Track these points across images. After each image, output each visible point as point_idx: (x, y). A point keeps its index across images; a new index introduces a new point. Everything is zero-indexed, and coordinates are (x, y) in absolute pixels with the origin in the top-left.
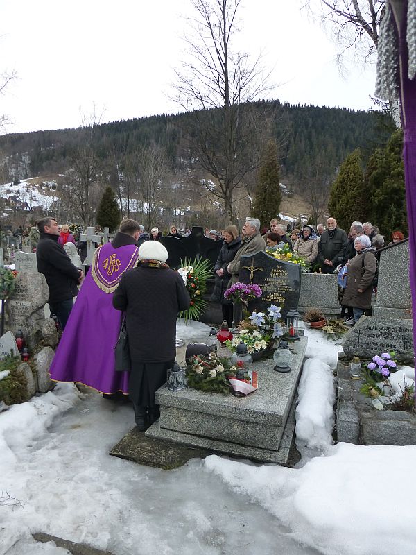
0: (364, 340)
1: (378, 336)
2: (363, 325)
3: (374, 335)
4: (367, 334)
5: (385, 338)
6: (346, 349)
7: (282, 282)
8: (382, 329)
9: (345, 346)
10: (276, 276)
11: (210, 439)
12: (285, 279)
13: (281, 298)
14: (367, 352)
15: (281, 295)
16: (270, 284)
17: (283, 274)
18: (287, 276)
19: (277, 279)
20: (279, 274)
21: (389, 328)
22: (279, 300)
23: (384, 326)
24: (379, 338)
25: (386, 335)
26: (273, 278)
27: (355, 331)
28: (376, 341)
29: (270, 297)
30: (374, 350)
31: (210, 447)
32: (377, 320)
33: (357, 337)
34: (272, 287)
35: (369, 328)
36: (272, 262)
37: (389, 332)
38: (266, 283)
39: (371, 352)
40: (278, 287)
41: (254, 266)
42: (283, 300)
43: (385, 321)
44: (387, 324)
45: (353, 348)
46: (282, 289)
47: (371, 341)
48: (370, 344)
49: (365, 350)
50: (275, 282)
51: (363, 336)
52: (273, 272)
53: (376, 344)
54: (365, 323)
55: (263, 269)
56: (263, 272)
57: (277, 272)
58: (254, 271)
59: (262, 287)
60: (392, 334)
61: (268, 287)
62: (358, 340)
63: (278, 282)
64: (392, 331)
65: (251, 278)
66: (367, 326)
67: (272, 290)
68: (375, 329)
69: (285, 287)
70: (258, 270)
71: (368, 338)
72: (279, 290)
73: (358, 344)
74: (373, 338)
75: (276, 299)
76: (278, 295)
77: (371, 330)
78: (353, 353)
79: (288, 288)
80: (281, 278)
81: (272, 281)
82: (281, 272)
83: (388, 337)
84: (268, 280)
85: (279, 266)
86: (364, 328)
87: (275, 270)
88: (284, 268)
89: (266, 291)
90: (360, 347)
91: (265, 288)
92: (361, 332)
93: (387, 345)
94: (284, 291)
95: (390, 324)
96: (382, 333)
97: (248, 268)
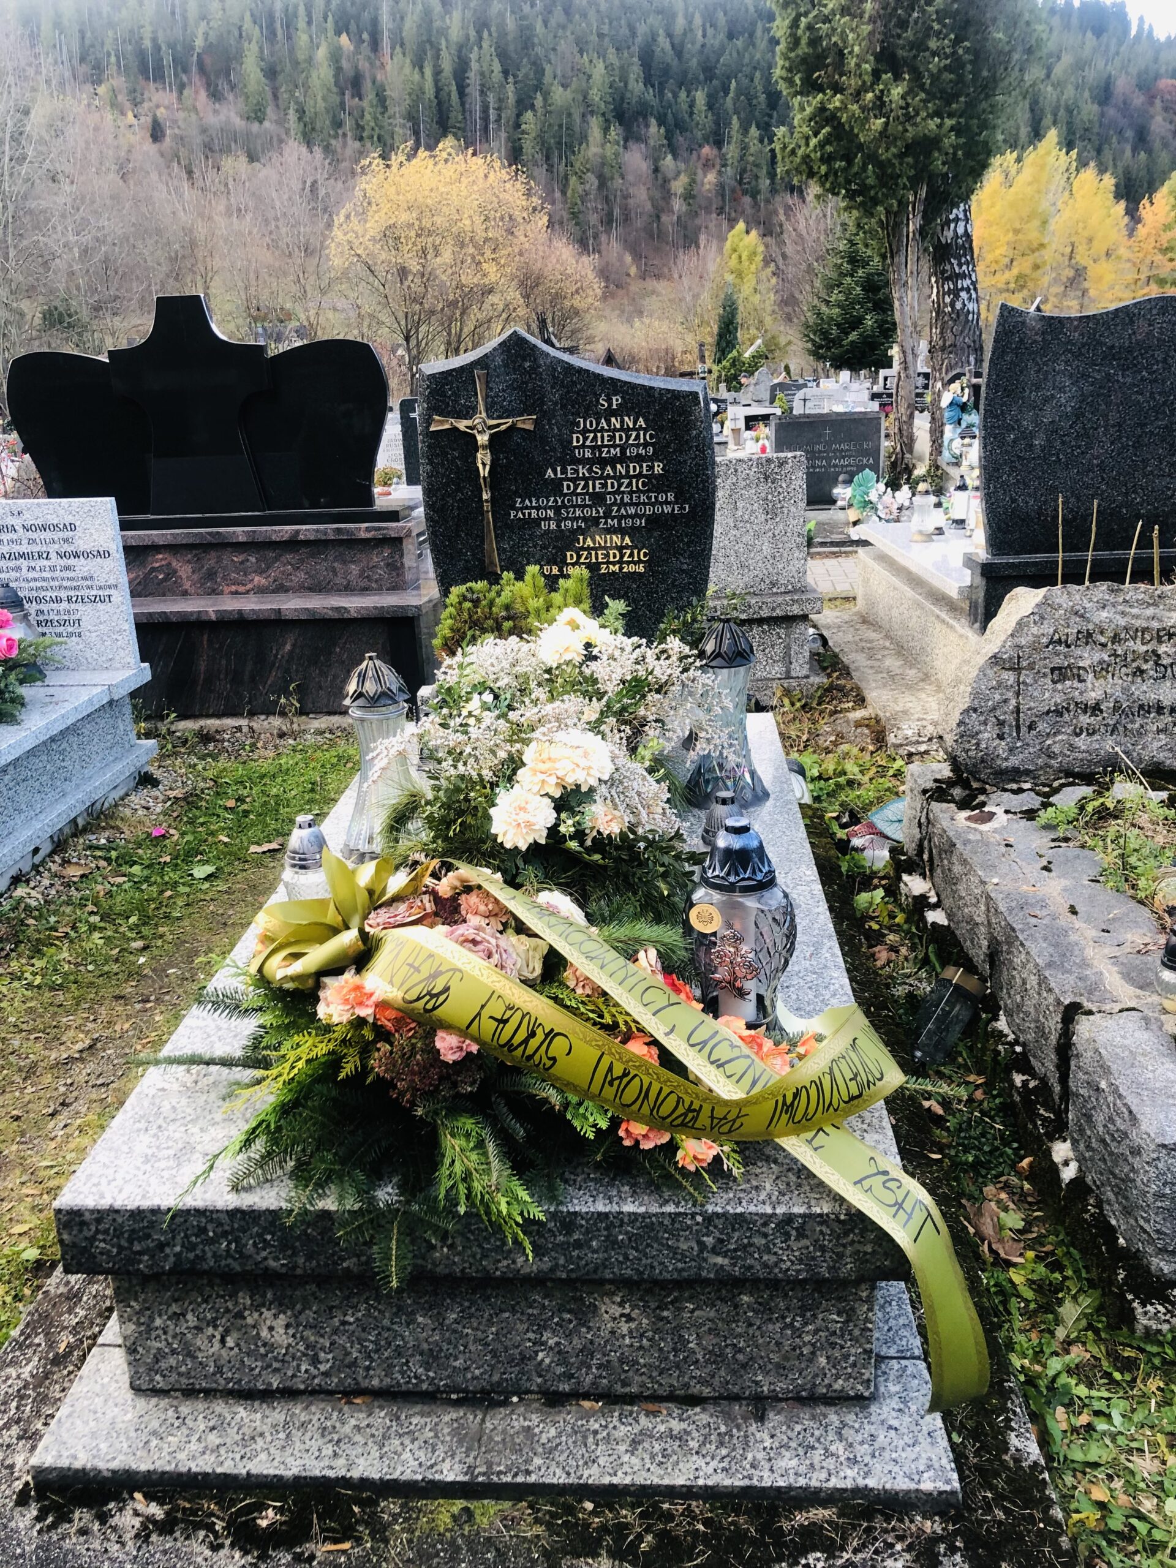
0: (1046, 694)
1: (1102, 670)
2: (1035, 630)
3: (1084, 669)
4: (1053, 670)
5: (1130, 678)
6: (967, 746)
7: (628, 476)
8: (1116, 639)
9: (962, 736)
10: (599, 448)
11: (458, 1403)
12: (639, 459)
13: (632, 555)
14: (1056, 749)
15: (627, 540)
16: (574, 493)
17: (628, 437)
18: (652, 445)
19: (603, 463)
20: (613, 438)
21: (1145, 630)
22: (620, 562)
23: (1122, 622)
24: (1105, 678)
25: (1134, 665)
26: (583, 461)
27: (996, 663)
28: (1093, 694)
29: (579, 557)
30: (1089, 734)
31: (470, 1469)
32: (1090, 600)
33: (1007, 688)
34: (585, 506)
35: (1059, 642)
36: (574, 383)
37: (1144, 648)
38: (556, 487)
39: (1072, 748)
40: (615, 504)
41: (487, 411)
42: (640, 561)
43: (1125, 601)
44: (1134, 611)
45: (997, 741)
46: (632, 510)
47: (1073, 698)
48: (1068, 710)
49: (1048, 742)
50: (594, 479)
51: (1036, 682)
52: (585, 432)
53: (1096, 709)
54: (1042, 618)
55: (536, 422)
56: (536, 436)
57: (602, 430)
58: (492, 436)
59: (538, 508)
60: (1159, 656)
61: (564, 506)
62: (1013, 702)
63: (609, 477)
64: (1160, 642)
65: (484, 472)
66: (1051, 630)
67: (584, 519)
68: (1087, 643)
69: (643, 498)
70: (513, 428)
71: (1059, 686)
72: (620, 518)
73: (1017, 720)
74: (1081, 681)
75: (608, 563)
76: (616, 539)
77: (1068, 646)
78: (999, 762)
79: (661, 504)
80: (623, 459)
81: (584, 478)
82: (622, 429)
83: (1142, 672)
84: (564, 472)
85: (609, 401)
86: (1035, 646)
87: (590, 423)
88: (632, 409)
89: (559, 526)
90: (1024, 729)
91: (551, 513)
92: (1024, 664)
93: (1141, 707)
94: (640, 517)
95: (1150, 611)
96: (1116, 655)
97: (462, 425)
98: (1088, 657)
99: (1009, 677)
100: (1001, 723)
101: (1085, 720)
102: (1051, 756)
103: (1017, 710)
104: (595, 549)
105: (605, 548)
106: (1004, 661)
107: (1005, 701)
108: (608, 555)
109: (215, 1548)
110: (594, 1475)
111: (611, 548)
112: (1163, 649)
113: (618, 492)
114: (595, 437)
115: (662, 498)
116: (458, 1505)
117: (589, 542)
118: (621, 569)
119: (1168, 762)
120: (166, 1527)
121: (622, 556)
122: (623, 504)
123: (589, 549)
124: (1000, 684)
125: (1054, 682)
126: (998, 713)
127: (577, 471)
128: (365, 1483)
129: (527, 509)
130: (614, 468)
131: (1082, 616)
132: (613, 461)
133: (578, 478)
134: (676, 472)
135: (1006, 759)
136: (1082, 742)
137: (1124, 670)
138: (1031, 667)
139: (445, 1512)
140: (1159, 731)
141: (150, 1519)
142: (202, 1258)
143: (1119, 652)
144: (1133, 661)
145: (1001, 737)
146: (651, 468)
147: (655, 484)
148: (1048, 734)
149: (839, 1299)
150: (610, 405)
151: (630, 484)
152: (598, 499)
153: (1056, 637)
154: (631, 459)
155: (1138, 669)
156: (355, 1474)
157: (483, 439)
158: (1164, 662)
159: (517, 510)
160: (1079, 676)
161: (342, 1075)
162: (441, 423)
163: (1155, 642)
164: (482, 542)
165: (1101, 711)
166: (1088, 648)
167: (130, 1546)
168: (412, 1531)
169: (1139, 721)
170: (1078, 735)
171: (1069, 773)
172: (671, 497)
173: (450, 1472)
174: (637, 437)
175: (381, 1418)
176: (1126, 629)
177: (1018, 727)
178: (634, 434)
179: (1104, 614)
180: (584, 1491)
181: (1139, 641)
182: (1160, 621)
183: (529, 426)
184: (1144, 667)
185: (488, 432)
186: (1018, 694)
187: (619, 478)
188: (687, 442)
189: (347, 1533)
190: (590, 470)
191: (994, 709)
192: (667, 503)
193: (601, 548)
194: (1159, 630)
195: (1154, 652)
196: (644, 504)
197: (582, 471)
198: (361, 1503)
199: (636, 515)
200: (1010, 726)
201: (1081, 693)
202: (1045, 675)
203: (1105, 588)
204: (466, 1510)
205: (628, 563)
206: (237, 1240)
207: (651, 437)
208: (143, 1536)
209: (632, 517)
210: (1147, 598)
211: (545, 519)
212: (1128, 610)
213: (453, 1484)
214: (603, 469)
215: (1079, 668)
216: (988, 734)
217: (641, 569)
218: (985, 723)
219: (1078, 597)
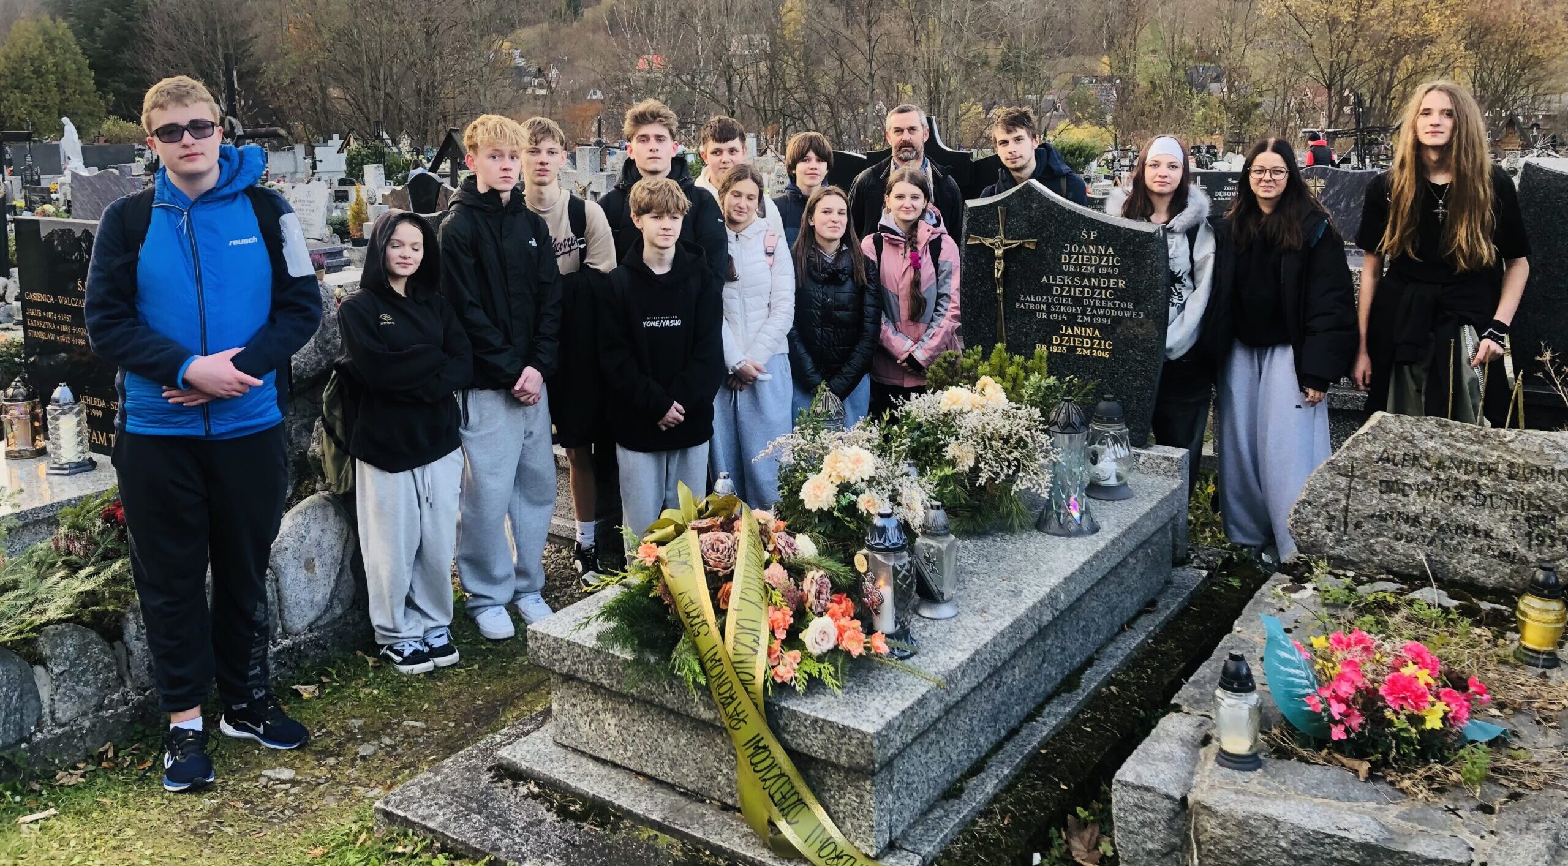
0: (1373, 501)
1: (1425, 489)
2: (1368, 447)
3: (1409, 486)
4: (1382, 482)
5: (1450, 501)
6: (1301, 531)
7: (1099, 287)
8: (1440, 465)
9: (1296, 522)
10: (1080, 266)
11: (682, 794)
12: (1108, 276)
13: (1100, 344)
14: (1378, 548)
15: (1097, 333)
16: (1061, 295)
17: (1101, 260)
18: (1118, 267)
19: (1083, 276)
20: (1090, 259)
21: (1468, 462)
22: (1091, 348)
23: (1447, 452)
24: (1427, 497)
25: (1456, 490)
26: (1068, 274)
27: (1333, 469)
28: (1413, 508)
29: (1062, 341)
30: (1407, 541)
31: (664, 819)
32: (1420, 430)
33: (1341, 490)
34: (1068, 305)
35: (1388, 460)
36: (1065, 220)
37: (1466, 477)
38: (1047, 289)
39: (1392, 550)
40: (1089, 306)
41: (1005, 234)
42: (1105, 350)
43: (1451, 435)
44: (1459, 445)
45: (1325, 532)
46: (1101, 312)
47: (1395, 508)
48: (1392, 517)
49: (1372, 541)
50: (1075, 287)
51: (1366, 489)
52: (1070, 253)
53: (1415, 521)
54: (1375, 438)
55: (1037, 244)
56: (1038, 253)
57: (1083, 254)
58: (1006, 252)
59: (1035, 303)
60: (1479, 487)
61: (1053, 303)
62: (1344, 502)
63: (1085, 286)
64: (1481, 475)
65: (998, 275)
66: (1382, 449)
67: (1067, 314)
68: (1413, 465)
69: (1110, 304)
70: (1021, 246)
71: (1385, 497)
72: (1093, 316)
73: (1346, 517)
74: (1405, 495)
75: (1082, 347)
76: (1089, 331)
77: (1396, 465)
78: (1327, 549)
79: (1123, 310)
80: (1096, 275)
81: (1068, 285)
82: (1097, 254)
83: (1463, 497)
84: (1054, 279)
85: (1089, 234)
86: (1368, 460)
87: (1075, 248)
88: (1105, 241)
89: (1048, 317)
90: (1351, 527)
91: (1044, 307)
92: (1358, 473)
93: (1458, 527)
94: (1107, 317)
95: (1474, 448)
96: (1439, 480)
97: (987, 242)
98: (1412, 476)
99: (1343, 482)
100: (1332, 518)
101: (1405, 528)
102: (1374, 553)
103: (1346, 509)
104: (1074, 336)
105: (1081, 336)
106: (1339, 468)
107: (1337, 500)
108: (1082, 342)
109: (548, 810)
110: (715, 840)
111: (1086, 337)
112: (1483, 481)
113: (1092, 298)
114: (1077, 259)
115: (1124, 306)
116: (653, 833)
117: (1070, 331)
118: (1092, 353)
119: (1482, 579)
120: (535, 797)
121: (1093, 344)
122: (1094, 307)
123: (1069, 335)
124: (1333, 487)
125: (1381, 492)
126: (1330, 509)
127: (1063, 280)
128: (619, 808)
129: (1029, 302)
130: (1090, 281)
131: (1410, 442)
132: (1089, 276)
133: (1064, 285)
134: (1134, 289)
135: (1333, 548)
136: (1400, 546)
137: (1446, 493)
138: (1363, 476)
139: (647, 833)
140: (1475, 551)
141: (532, 792)
142: (577, 670)
143: (1442, 477)
144: (1455, 486)
145: (1329, 529)
146: (1116, 283)
147: (1119, 295)
148: (1372, 534)
149: (857, 787)
150: (1089, 236)
151: (1100, 293)
152: (1077, 301)
153: (1385, 455)
154: (1102, 276)
155: (1459, 494)
156: (617, 803)
157: (999, 252)
158: (1484, 492)
159: (1021, 302)
160: (1403, 491)
161: (651, 595)
162: (975, 239)
163: (1476, 474)
164: (996, 320)
165: (1420, 524)
166: (1414, 469)
167: (518, 799)
168: (628, 834)
169: (1457, 539)
170: (1398, 540)
171: (1389, 571)
172: (1130, 306)
173: (655, 817)
174: (1108, 261)
175: (646, 787)
176: (1451, 459)
177: (1346, 525)
178: (1105, 258)
179: (1431, 444)
180: (707, 845)
181: (1462, 471)
182: (1483, 457)
183: (1032, 247)
184: (1464, 493)
185: (1002, 249)
186: (1348, 497)
187: (1093, 288)
188: (1143, 267)
189: (602, 825)
190: (1072, 281)
191: (1326, 505)
192: (1127, 309)
193: (1078, 336)
194: (1480, 464)
195: (1475, 482)
196: (1111, 308)
197: (1067, 280)
198: (614, 816)
199: (1104, 316)
200: (1339, 521)
201: (1404, 505)
202: (1375, 485)
203: (1433, 422)
204: (657, 836)
205: (1097, 349)
206: (591, 664)
207: (1118, 261)
208: (525, 797)
209: (1102, 316)
210: (1472, 436)
211: (1040, 311)
212: (1454, 443)
213: (654, 821)
214: (1082, 281)
215: (1405, 484)
216: (1319, 524)
217: (1106, 355)
218: (1318, 515)
219: (1409, 426)
